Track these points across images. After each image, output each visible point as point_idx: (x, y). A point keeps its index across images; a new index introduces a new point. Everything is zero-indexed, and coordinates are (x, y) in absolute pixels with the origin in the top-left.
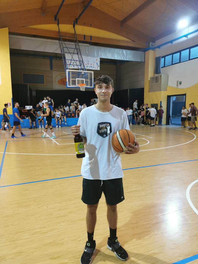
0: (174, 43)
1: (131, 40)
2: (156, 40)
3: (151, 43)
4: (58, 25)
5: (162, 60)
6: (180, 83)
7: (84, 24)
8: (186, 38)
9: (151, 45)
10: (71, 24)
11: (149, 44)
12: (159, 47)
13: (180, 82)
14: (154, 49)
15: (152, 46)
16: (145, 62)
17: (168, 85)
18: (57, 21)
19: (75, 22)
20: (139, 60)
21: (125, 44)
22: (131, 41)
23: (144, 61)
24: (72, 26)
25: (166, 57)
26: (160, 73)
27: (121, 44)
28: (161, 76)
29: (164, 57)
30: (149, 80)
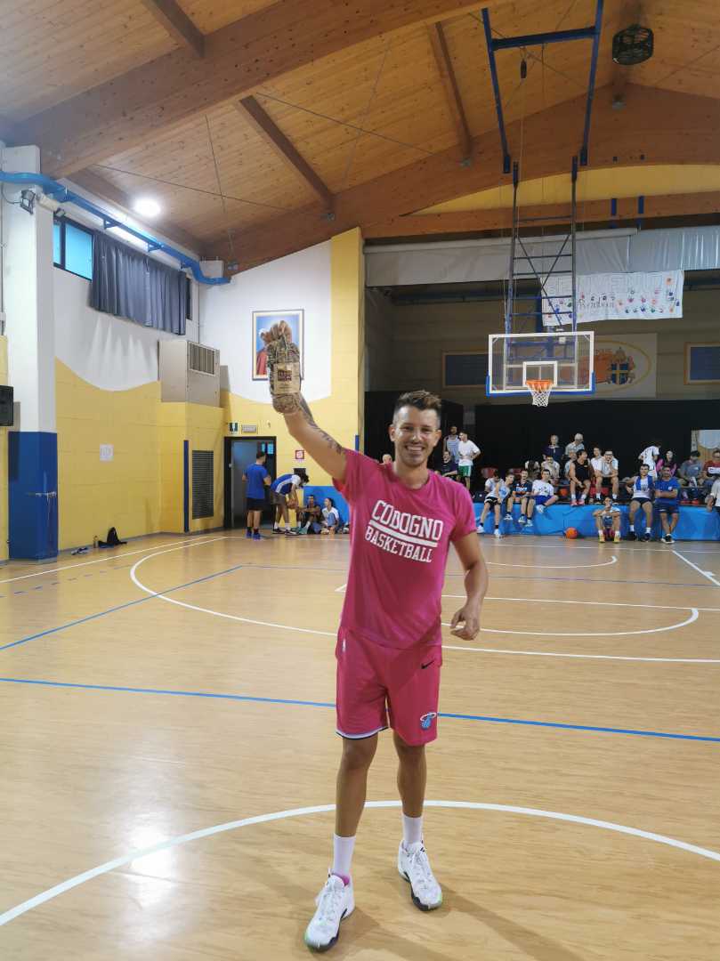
4: (516, 185)
7: (615, 161)
10: (562, 170)
18: (511, 175)
24: (567, 176)
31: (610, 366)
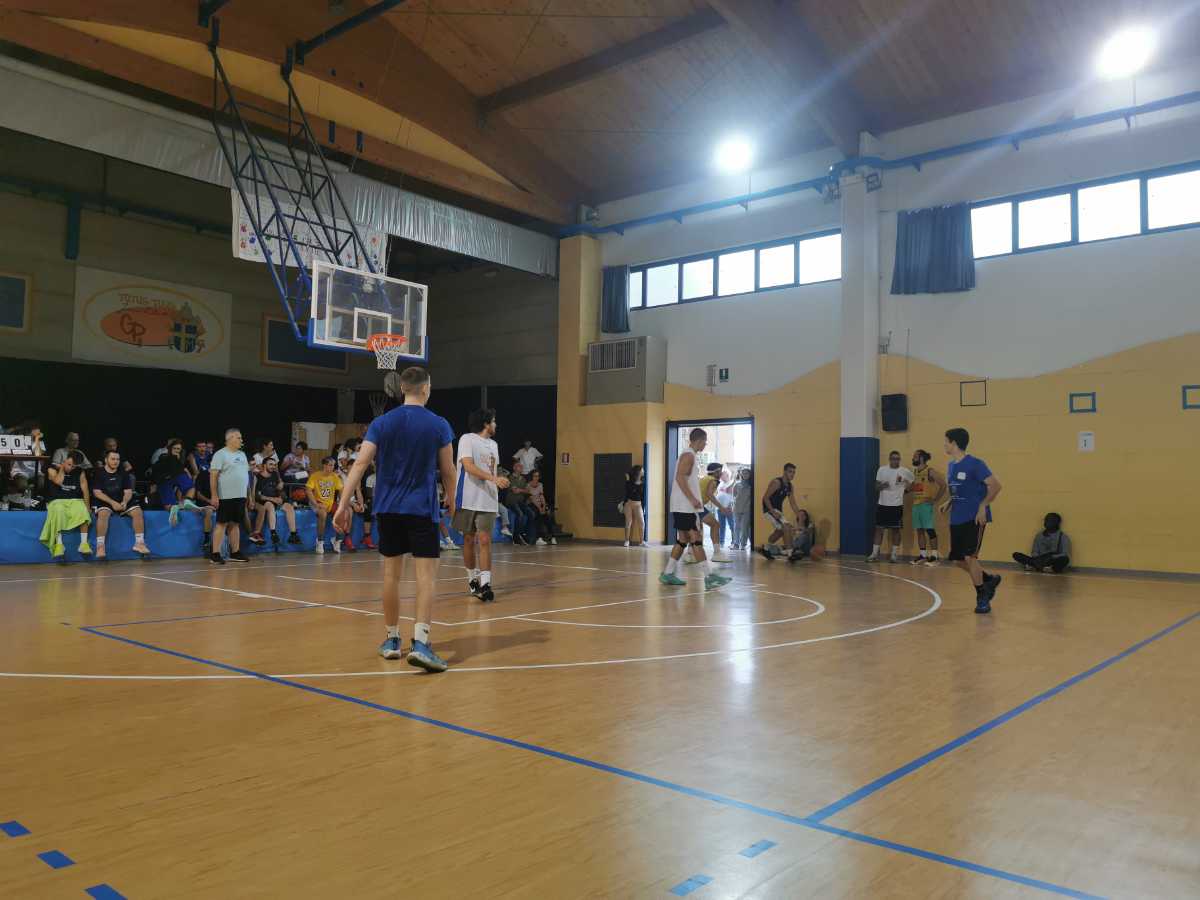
0: (688, 220)
1: (511, 181)
2: (604, 201)
3: (584, 209)
4: (213, 49)
5: (634, 280)
6: (724, 376)
7: (333, 76)
8: (743, 209)
9: (583, 217)
11: (577, 210)
12: (618, 228)
13: (721, 371)
14: (593, 233)
15: (588, 219)
16: (557, 279)
17: (668, 380)
19: (294, 57)
20: (537, 269)
21: (493, 196)
22: (512, 185)
23: (553, 274)
24: (277, 68)
25: (651, 272)
26: (627, 329)
27: (476, 190)
28: (642, 341)
29: (643, 269)
30: (582, 356)
31: (172, 326)
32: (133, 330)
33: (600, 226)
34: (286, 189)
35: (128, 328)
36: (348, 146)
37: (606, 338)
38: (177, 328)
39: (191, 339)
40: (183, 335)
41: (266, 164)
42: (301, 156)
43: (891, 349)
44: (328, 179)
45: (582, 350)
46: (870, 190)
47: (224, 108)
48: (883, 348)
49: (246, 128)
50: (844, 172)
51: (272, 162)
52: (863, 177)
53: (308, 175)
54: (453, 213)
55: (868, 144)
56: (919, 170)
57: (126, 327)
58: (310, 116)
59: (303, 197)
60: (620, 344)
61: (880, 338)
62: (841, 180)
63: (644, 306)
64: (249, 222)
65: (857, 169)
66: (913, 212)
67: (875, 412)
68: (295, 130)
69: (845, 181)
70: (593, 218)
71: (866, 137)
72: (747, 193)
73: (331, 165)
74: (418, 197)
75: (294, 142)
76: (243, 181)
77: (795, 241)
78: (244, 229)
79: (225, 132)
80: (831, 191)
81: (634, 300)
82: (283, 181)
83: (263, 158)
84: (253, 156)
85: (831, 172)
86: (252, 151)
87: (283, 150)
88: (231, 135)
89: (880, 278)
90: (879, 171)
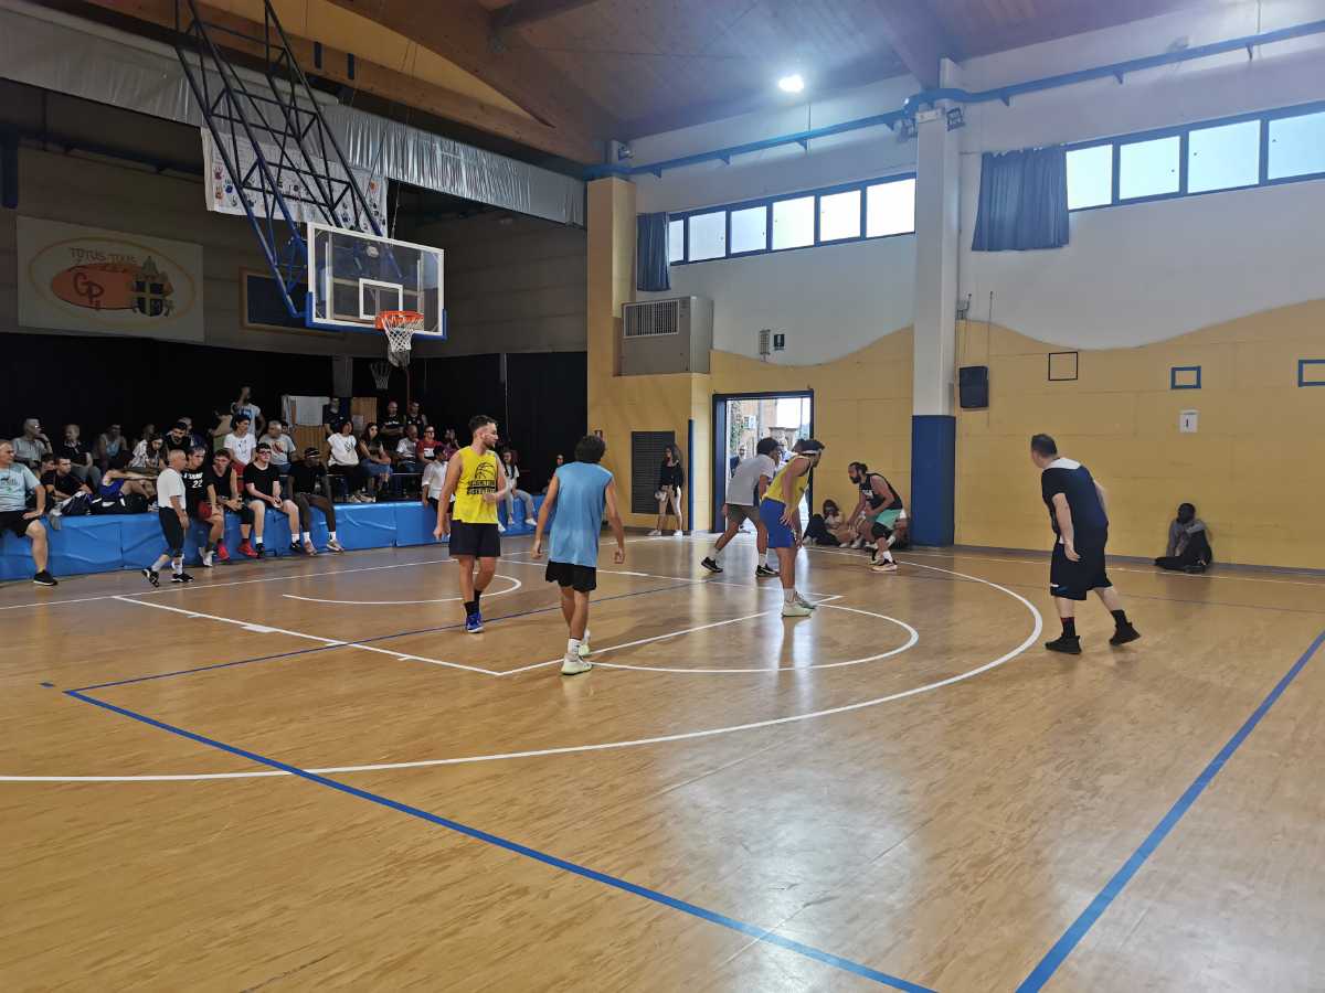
0: (737, 161)
1: (531, 113)
2: (638, 137)
3: (616, 145)
5: (675, 229)
6: (780, 342)
8: (802, 149)
9: (615, 153)
11: (607, 147)
12: (656, 169)
13: (776, 337)
14: (627, 174)
15: (620, 158)
16: (585, 228)
17: (715, 347)
20: (561, 216)
21: (510, 132)
22: (532, 118)
23: (581, 223)
25: (693, 220)
26: (668, 288)
27: (491, 125)
28: (686, 302)
29: (685, 217)
30: (616, 319)
31: (135, 284)
32: (90, 291)
33: (634, 165)
34: (267, 128)
35: (84, 289)
36: (337, 73)
37: (644, 297)
38: (140, 287)
39: (156, 301)
40: (148, 295)
41: (241, 98)
42: (283, 86)
43: (971, 314)
44: (317, 116)
45: (616, 311)
46: (950, 128)
47: (189, 30)
48: (961, 314)
49: (216, 53)
50: (921, 106)
51: (250, 96)
52: (943, 112)
53: (293, 112)
54: (464, 153)
55: (949, 73)
56: (1007, 104)
57: (80, 286)
58: (292, 37)
59: (288, 138)
60: (659, 306)
61: (958, 302)
62: (918, 117)
63: (686, 260)
64: (224, 167)
65: (936, 103)
66: (1000, 155)
67: (951, 387)
68: (275, 55)
69: (922, 117)
70: (627, 156)
71: (947, 64)
72: (806, 130)
73: (320, 96)
74: (422, 133)
75: (272, 70)
76: (215, 120)
77: (862, 186)
78: (218, 176)
79: (192, 58)
80: (906, 128)
81: (674, 253)
82: (263, 118)
83: (240, 93)
84: (228, 90)
85: (906, 107)
86: (227, 84)
87: (262, 79)
88: (199, 64)
89: (960, 231)
90: (961, 106)
